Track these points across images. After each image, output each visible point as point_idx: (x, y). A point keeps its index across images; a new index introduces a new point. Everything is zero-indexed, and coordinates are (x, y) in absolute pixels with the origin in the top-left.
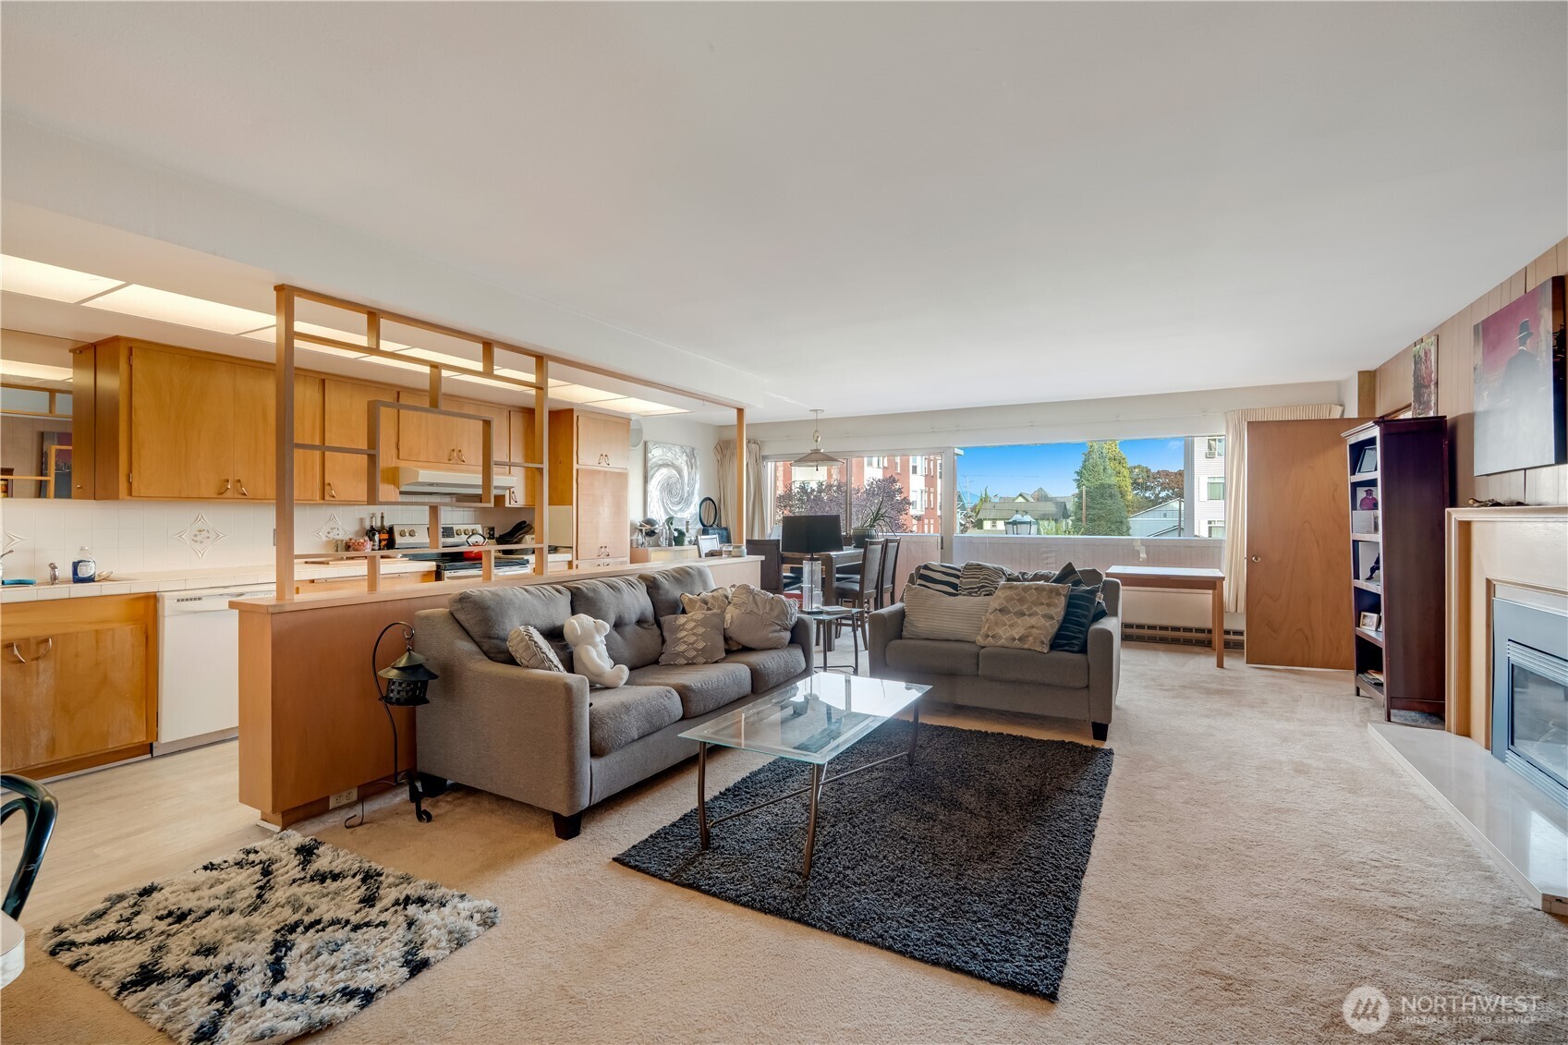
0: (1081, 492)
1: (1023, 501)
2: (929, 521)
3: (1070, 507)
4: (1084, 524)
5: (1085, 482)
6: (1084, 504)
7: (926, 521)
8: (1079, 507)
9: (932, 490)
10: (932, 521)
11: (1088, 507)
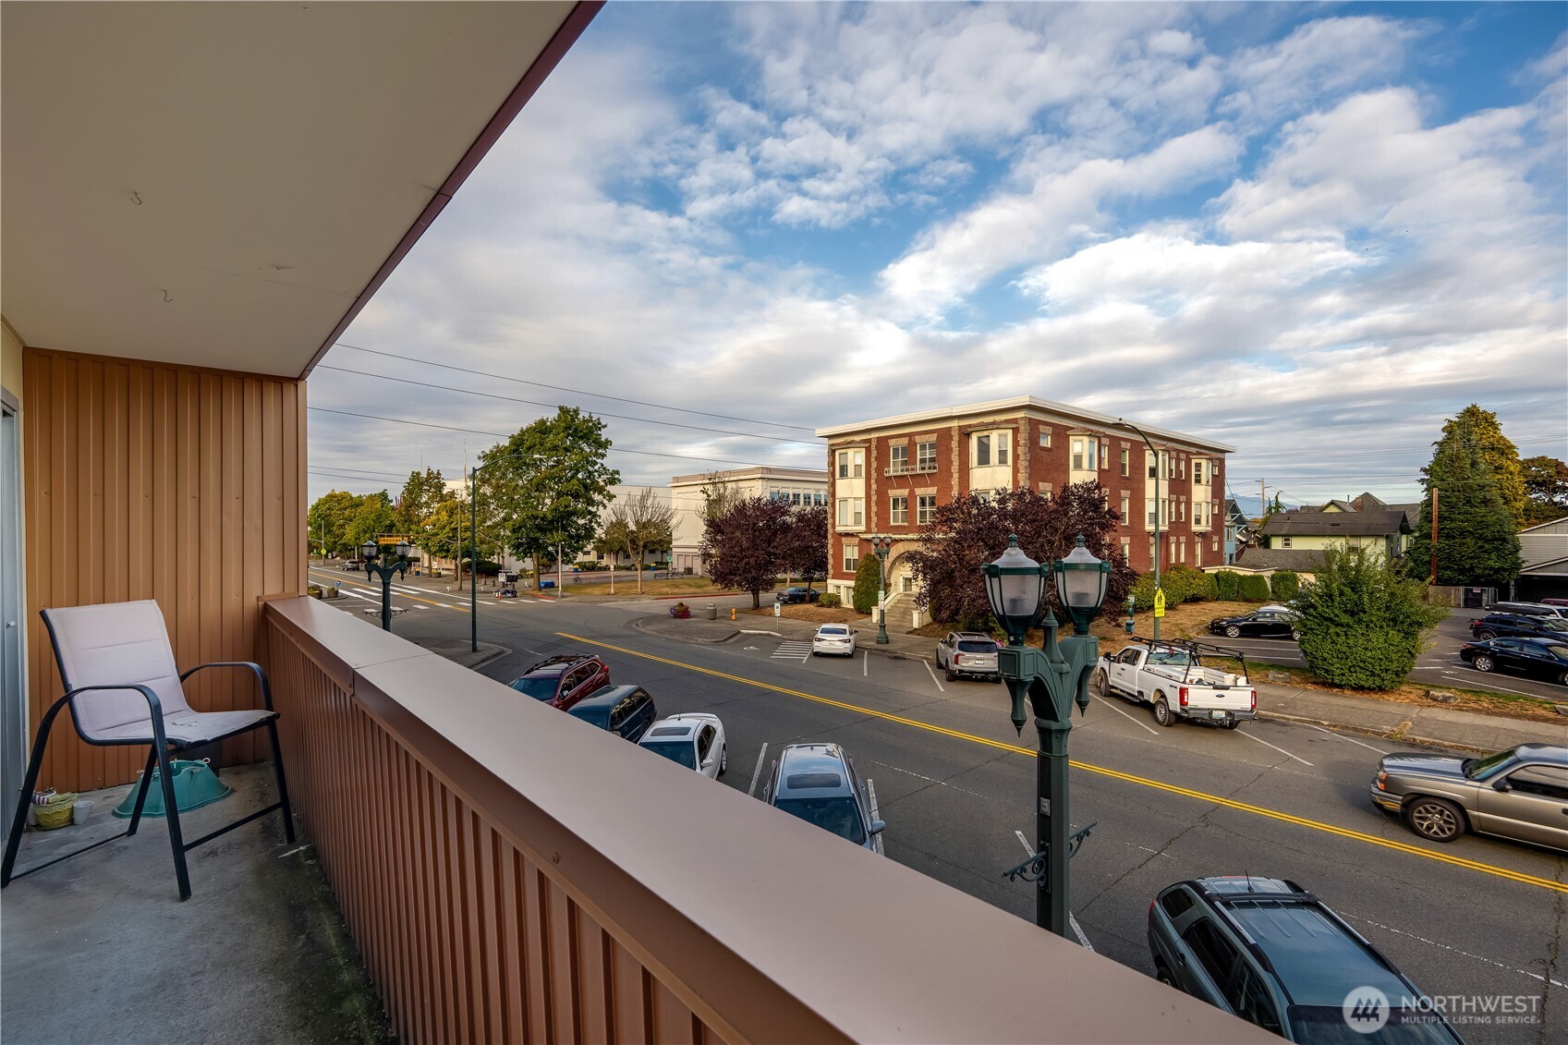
0: (1431, 499)
1: (1336, 510)
2: (1178, 539)
3: (1414, 519)
4: (1435, 542)
5: (1438, 483)
6: (1435, 514)
7: (1173, 539)
8: (1427, 518)
9: (1183, 498)
10: (1183, 539)
11: (1441, 518)
